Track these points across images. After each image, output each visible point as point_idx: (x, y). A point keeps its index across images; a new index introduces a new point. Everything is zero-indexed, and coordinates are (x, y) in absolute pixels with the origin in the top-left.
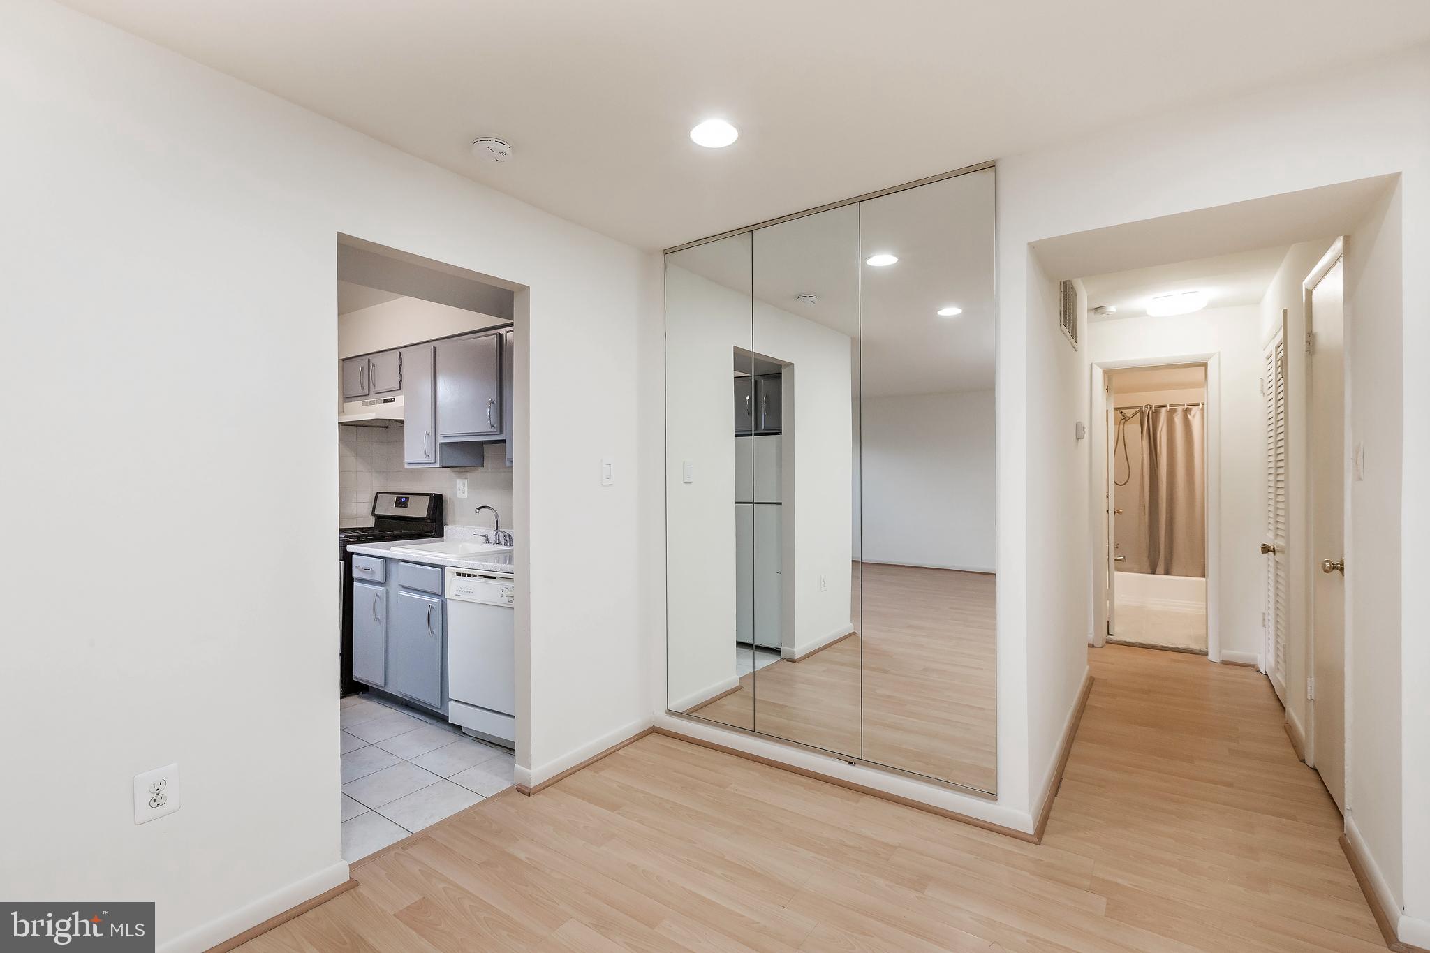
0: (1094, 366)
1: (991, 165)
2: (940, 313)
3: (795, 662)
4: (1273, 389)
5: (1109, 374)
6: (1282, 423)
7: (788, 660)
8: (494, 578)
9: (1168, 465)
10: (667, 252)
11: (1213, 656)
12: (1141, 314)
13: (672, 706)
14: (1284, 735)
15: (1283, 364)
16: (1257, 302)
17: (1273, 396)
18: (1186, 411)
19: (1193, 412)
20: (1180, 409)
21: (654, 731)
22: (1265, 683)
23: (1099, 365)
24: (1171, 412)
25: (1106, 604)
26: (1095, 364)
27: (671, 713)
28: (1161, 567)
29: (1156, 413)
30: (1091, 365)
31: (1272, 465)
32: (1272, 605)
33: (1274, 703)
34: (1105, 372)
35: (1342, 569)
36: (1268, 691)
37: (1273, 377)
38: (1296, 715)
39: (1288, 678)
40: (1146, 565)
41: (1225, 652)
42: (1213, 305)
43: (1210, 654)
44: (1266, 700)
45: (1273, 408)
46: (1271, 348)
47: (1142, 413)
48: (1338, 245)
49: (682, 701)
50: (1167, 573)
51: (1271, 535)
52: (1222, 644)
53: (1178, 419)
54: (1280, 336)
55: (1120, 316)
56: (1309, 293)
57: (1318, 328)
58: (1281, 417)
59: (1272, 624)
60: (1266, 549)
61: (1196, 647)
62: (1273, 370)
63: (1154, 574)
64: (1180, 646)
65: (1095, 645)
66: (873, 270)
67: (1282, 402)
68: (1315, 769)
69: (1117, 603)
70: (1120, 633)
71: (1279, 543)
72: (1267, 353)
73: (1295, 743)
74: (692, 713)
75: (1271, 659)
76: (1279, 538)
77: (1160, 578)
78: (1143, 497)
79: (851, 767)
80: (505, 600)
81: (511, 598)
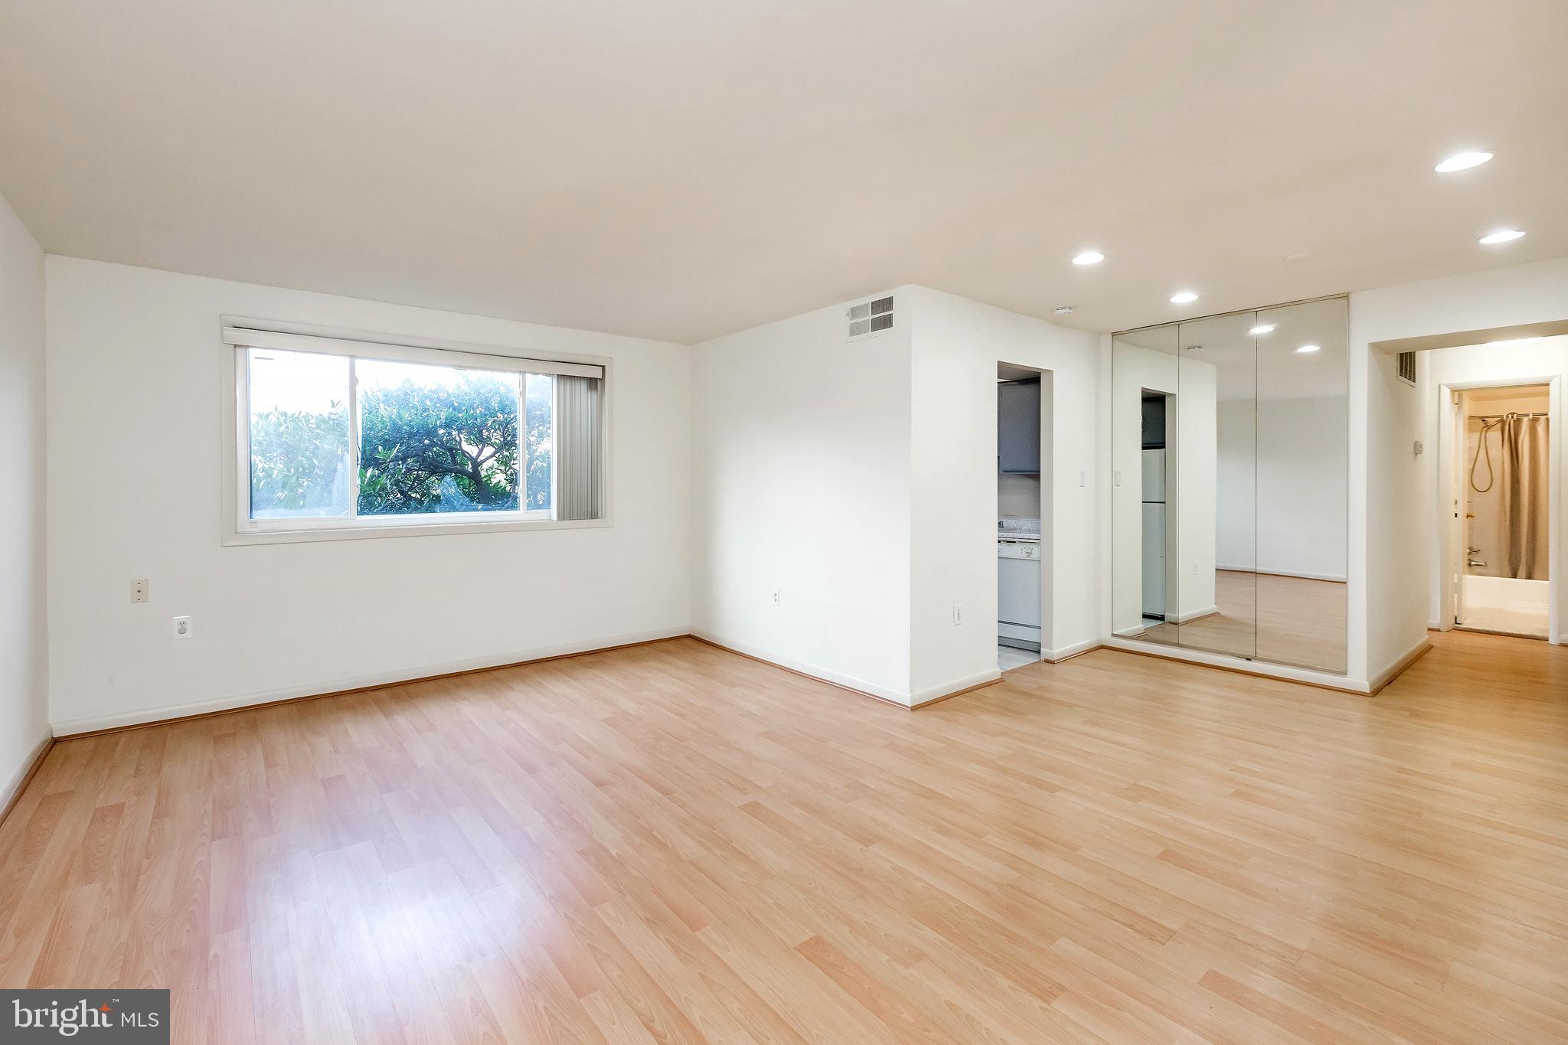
0: (1442, 386)
1: (1346, 297)
5: (1457, 392)
8: (1015, 542)
10: (1115, 334)
13: (1116, 631)
21: (1102, 647)
23: (1447, 386)
24: (1532, 420)
25: (1453, 597)
26: (1444, 385)
27: (1114, 635)
28: (1523, 571)
29: (1517, 421)
30: (1440, 386)
34: (1453, 391)
40: (1506, 569)
47: (1500, 422)
49: (1119, 631)
50: (1529, 577)
53: (1540, 427)
63: (1514, 578)
65: (1441, 629)
70: (1467, 623)
78: (1504, 504)
79: (1248, 662)
80: (1024, 555)
81: (1029, 555)
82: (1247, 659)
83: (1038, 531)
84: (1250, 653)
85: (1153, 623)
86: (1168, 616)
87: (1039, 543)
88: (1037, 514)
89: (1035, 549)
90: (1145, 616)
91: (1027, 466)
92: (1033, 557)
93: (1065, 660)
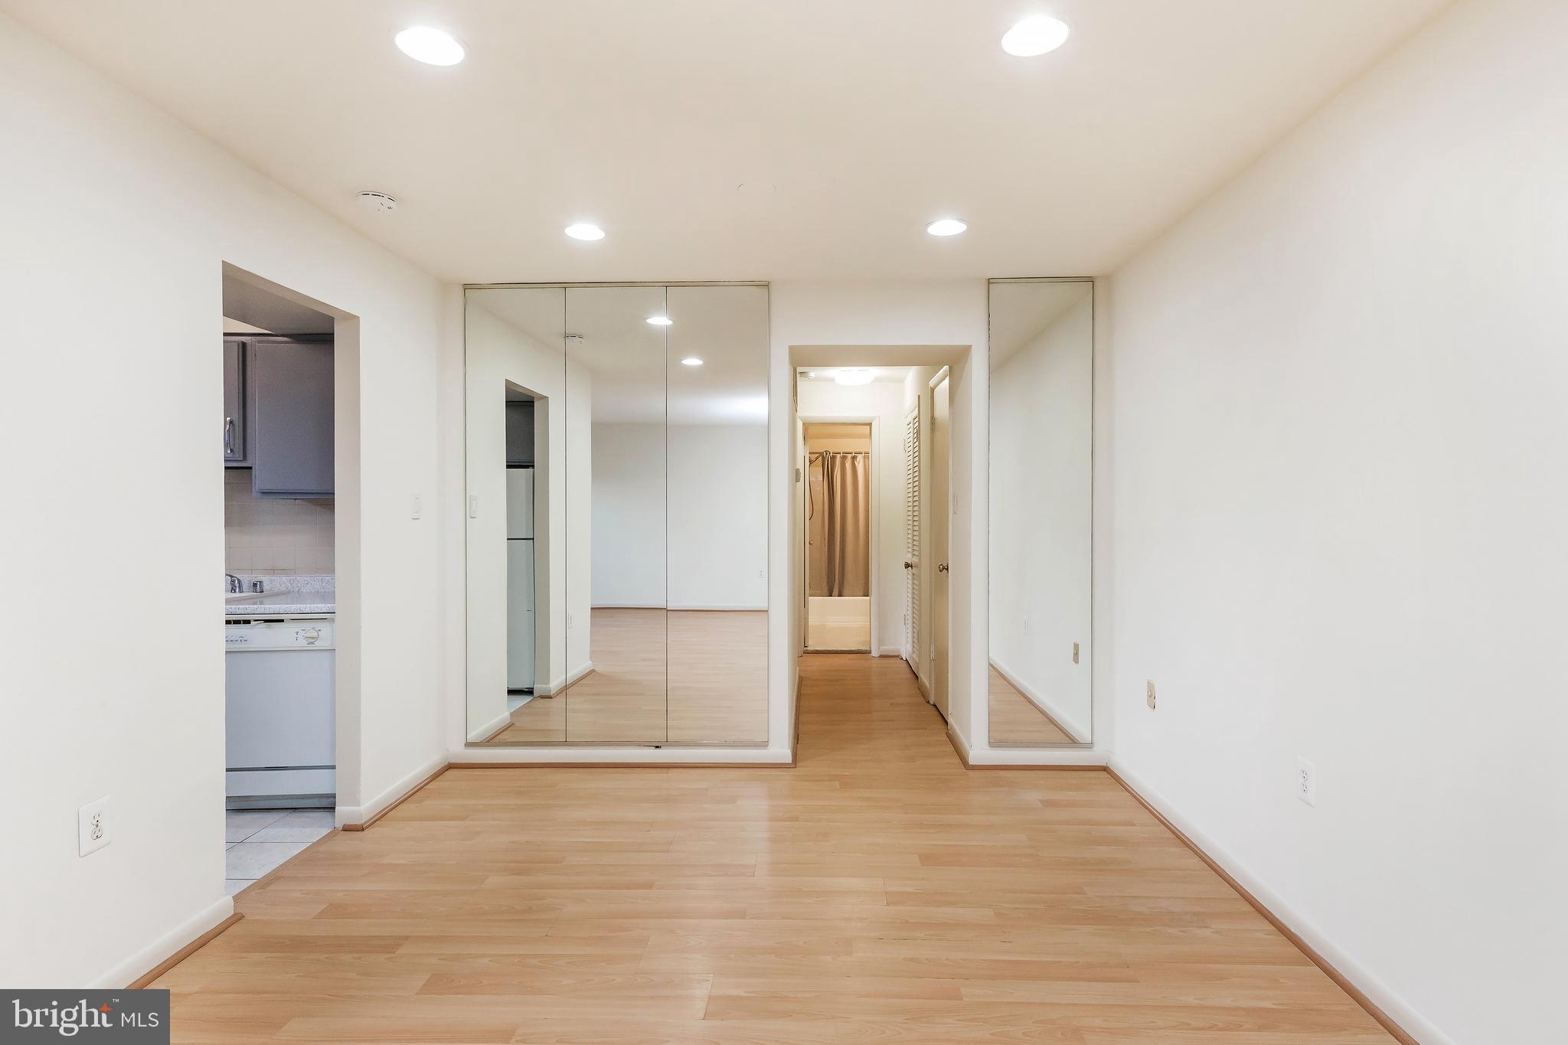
1: (766, 285)
2: (684, 362)
3: (551, 698)
4: (911, 448)
5: (806, 426)
6: (917, 474)
7: (542, 697)
8: (282, 621)
9: (841, 501)
10: (466, 287)
11: (875, 653)
12: (832, 380)
13: (472, 736)
14: (918, 691)
15: (918, 433)
16: (902, 381)
17: (911, 453)
18: (854, 458)
19: (858, 459)
20: (849, 456)
21: (451, 767)
22: (906, 665)
24: (844, 458)
27: (469, 745)
28: (836, 591)
29: (834, 458)
31: (910, 504)
32: (910, 609)
33: (911, 676)
34: (802, 424)
35: (947, 569)
36: (908, 670)
37: (911, 439)
38: (924, 678)
39: (920, 656)
40: (826, 590)
41: (883, 648)
42: (878, 380)
43: (873, 652)
44: (906, 674)
45: (911, 462)
46: (910, 419)
47: (823, 458)
48: (946, 368)
49: (476, 733)
50: (840, 595)
51: (909, 556)
52: (880, 642)
53: (848, 465)
54: (916, 412)
55: (817, 379)
56: (933, 390)
57: (937, 414)
58: (917, 468)
59: (910, 622)
60: (907, 566)
61: (863, 648)
62: (911, 434)
63: (831, 596)
64: (853, 649)
65: (800, 655)
66: (650, 327)
67: (917, 458)
68: (935, 706)
69: (811, 623)
70: (813, 644)
71: (915, 560)
72: (908, 422)
73: (922, 692)
74: (491, 741)
75: (909, 647)
76: (915, 557)
77: (835, 599)
78: (824, 531)
79: (658, 750)
80: (302, 643)
81: (312, 640)
82: (657, 747)
83: (329, 596)
84: (659, 736)
85: (521, 701)
86: (538, 688)
87: (333, 620)
88: (328, 567)
89: (325, 629)
90: (511, 692)
91: (310, 484)
92: (318, 644)
93: (382, 816)
